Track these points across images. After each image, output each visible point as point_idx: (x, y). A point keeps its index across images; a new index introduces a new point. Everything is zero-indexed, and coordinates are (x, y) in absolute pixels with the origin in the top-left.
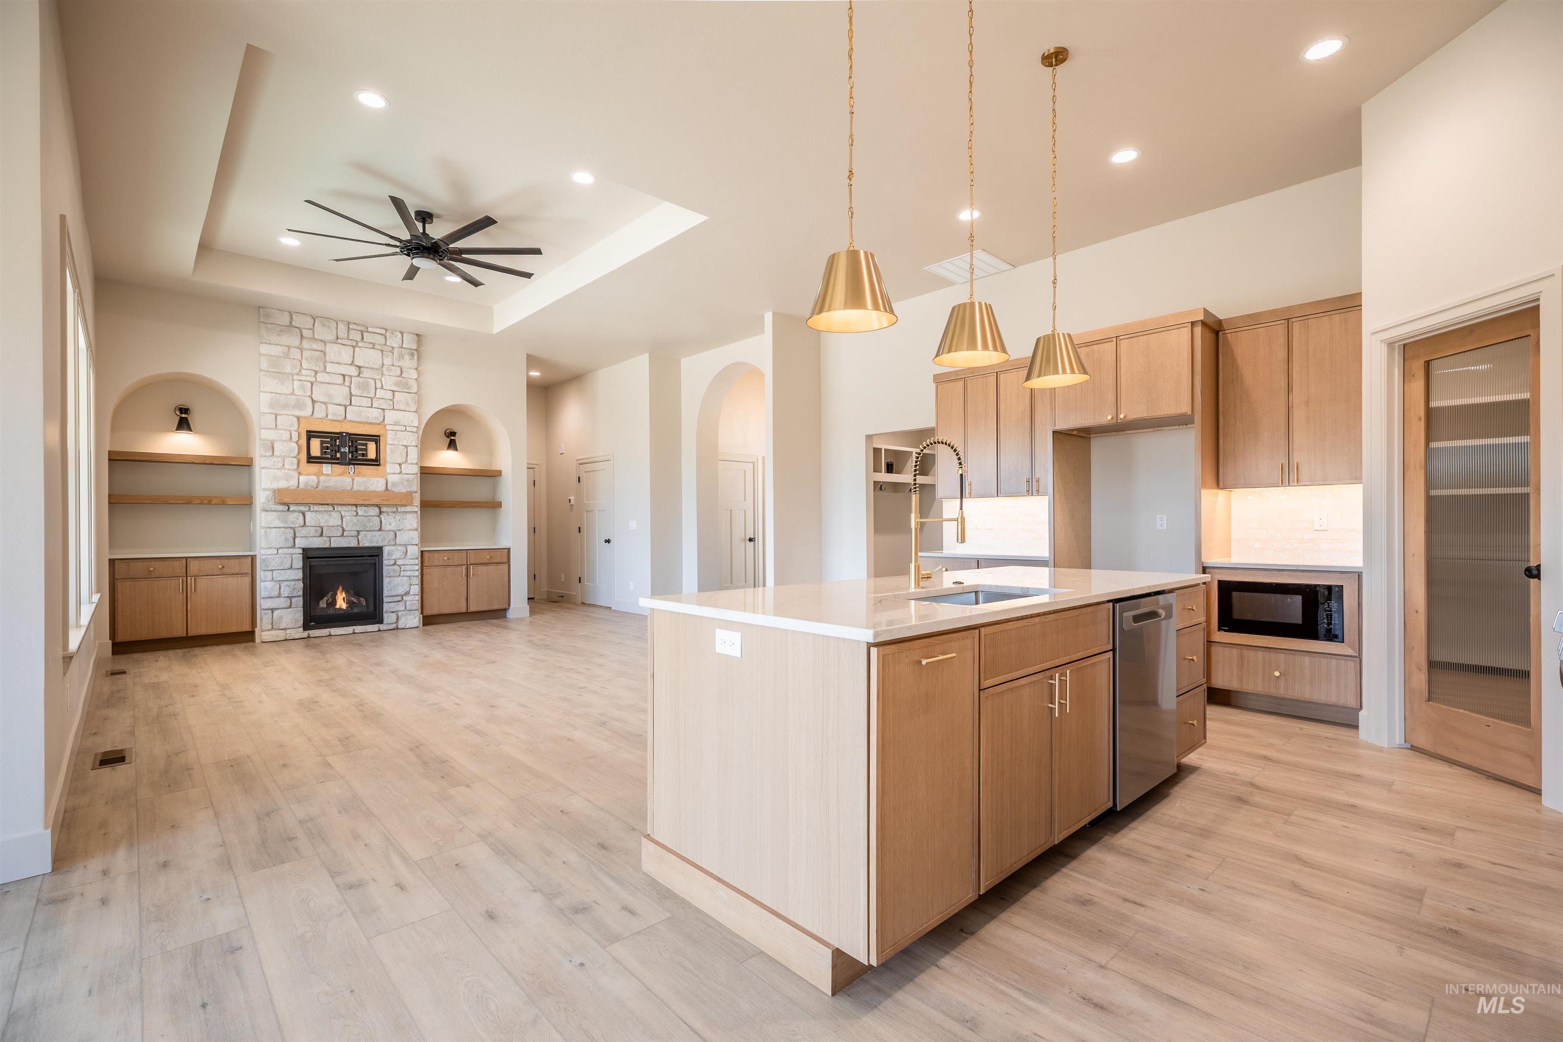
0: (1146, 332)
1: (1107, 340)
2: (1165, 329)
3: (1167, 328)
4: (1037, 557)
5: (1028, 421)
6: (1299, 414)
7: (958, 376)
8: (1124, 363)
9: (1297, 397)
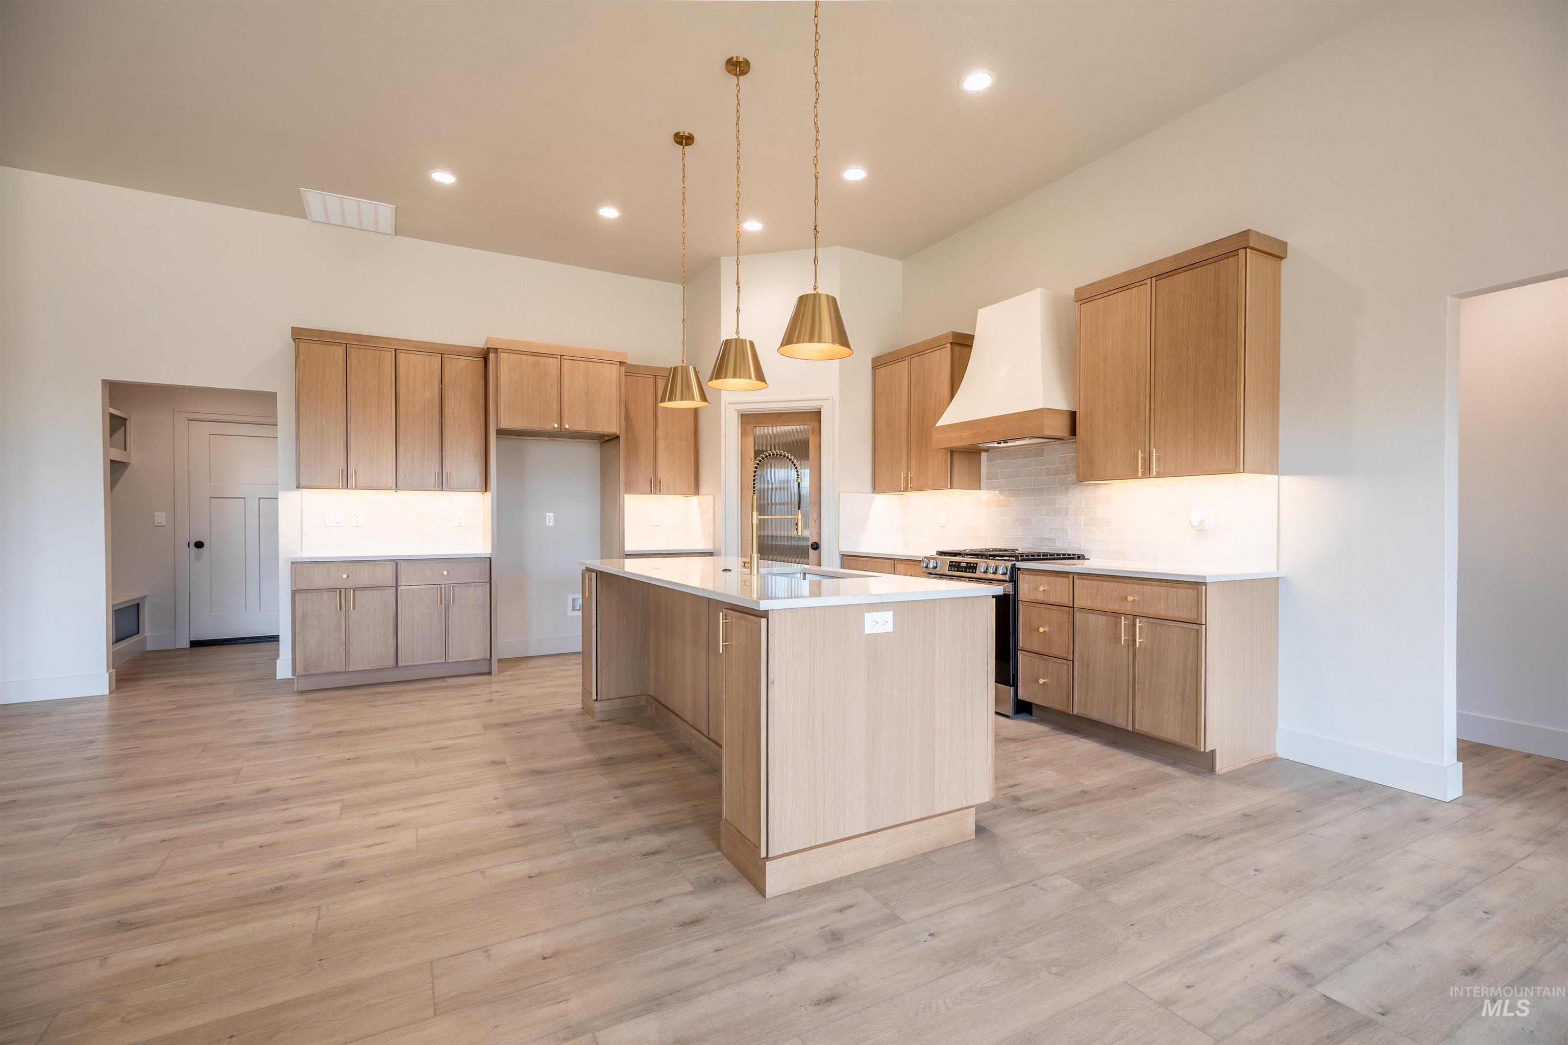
0: (586, 360)
1: (552, 356)
2: (600, 361)
3: (603, 362)
4: (472, 554)
5: (436, 411)
6: (661, 444)
7: (335, 338)
8: (566, 380)
9: (661, 433)
